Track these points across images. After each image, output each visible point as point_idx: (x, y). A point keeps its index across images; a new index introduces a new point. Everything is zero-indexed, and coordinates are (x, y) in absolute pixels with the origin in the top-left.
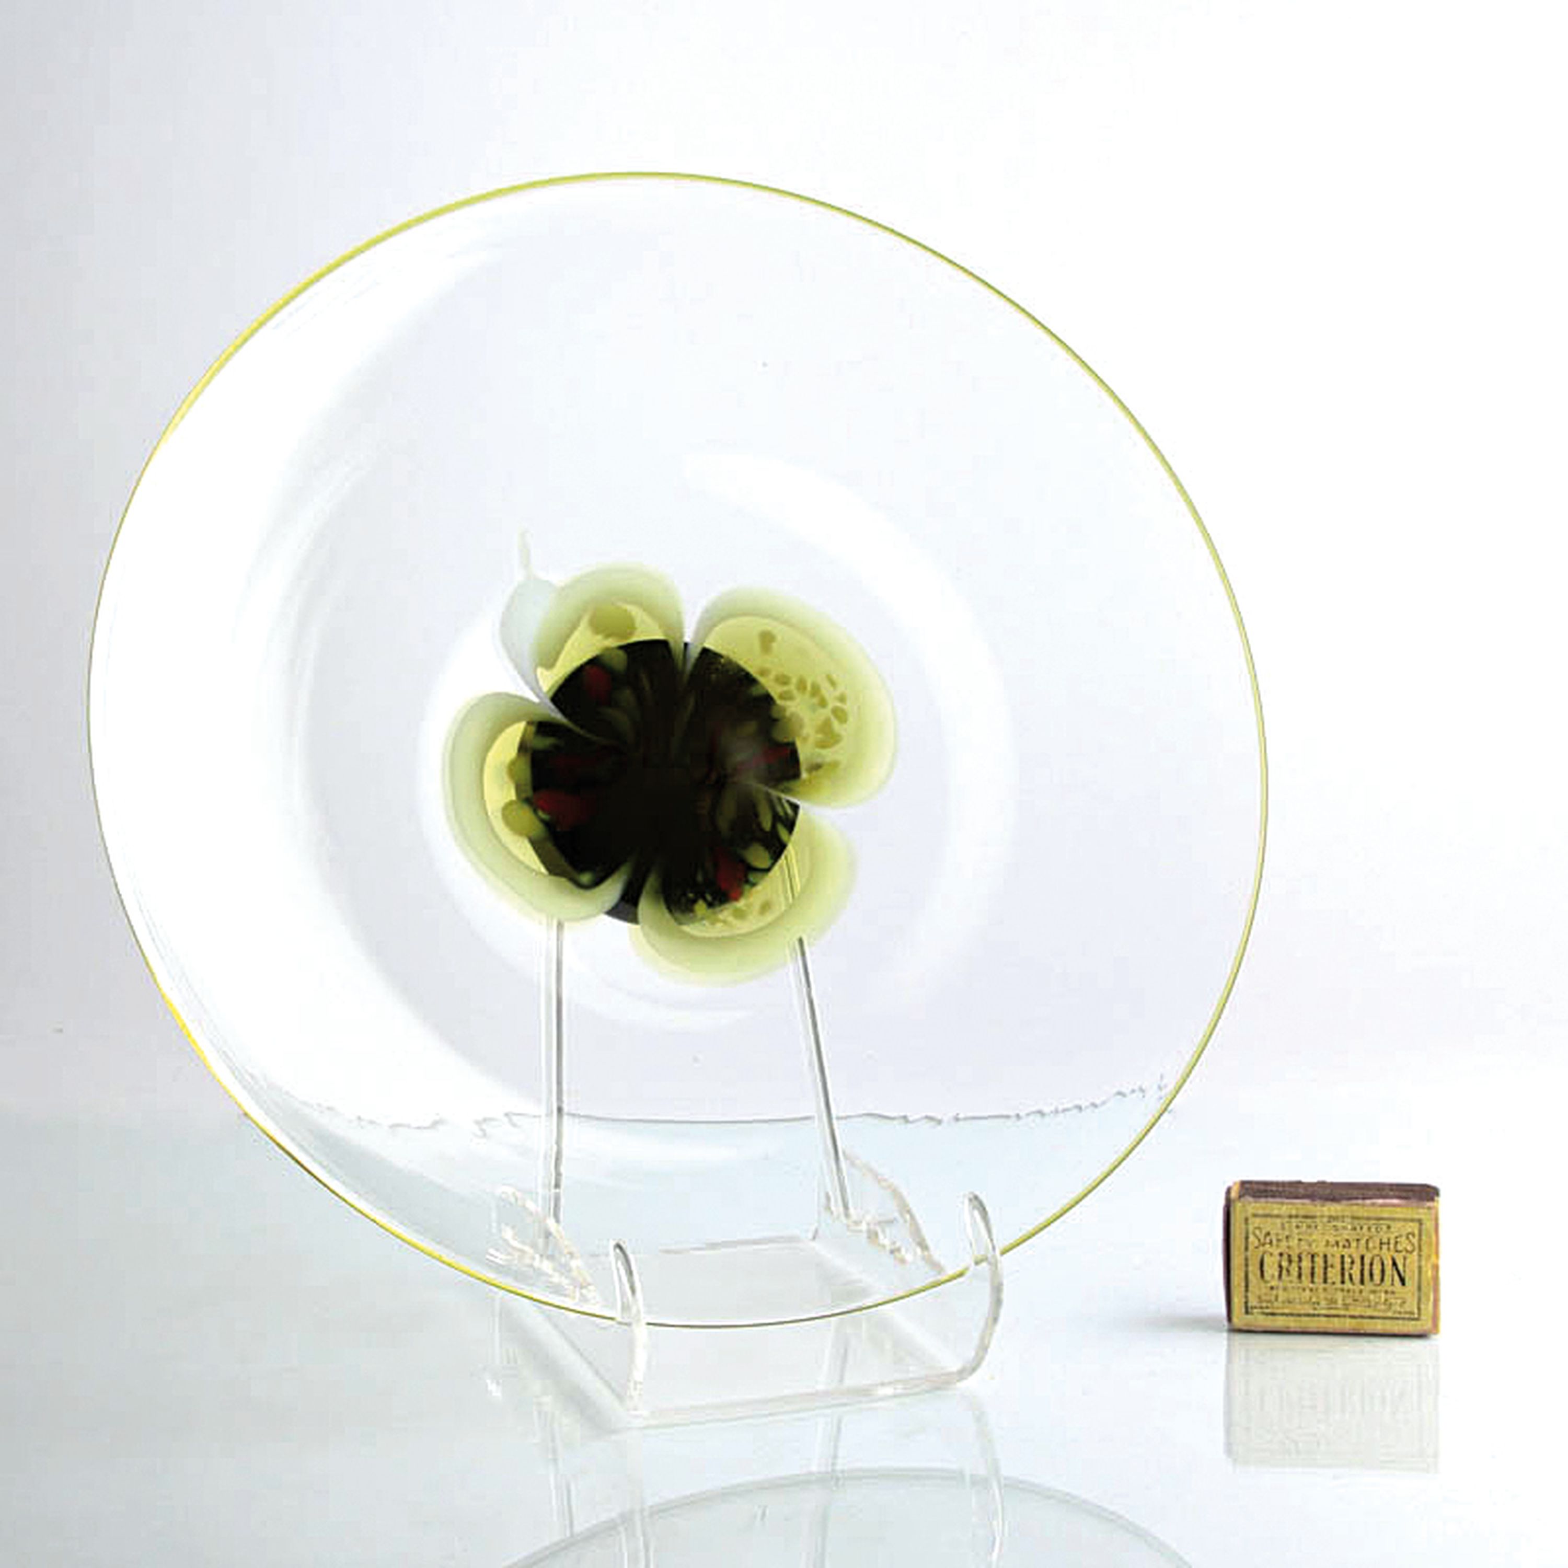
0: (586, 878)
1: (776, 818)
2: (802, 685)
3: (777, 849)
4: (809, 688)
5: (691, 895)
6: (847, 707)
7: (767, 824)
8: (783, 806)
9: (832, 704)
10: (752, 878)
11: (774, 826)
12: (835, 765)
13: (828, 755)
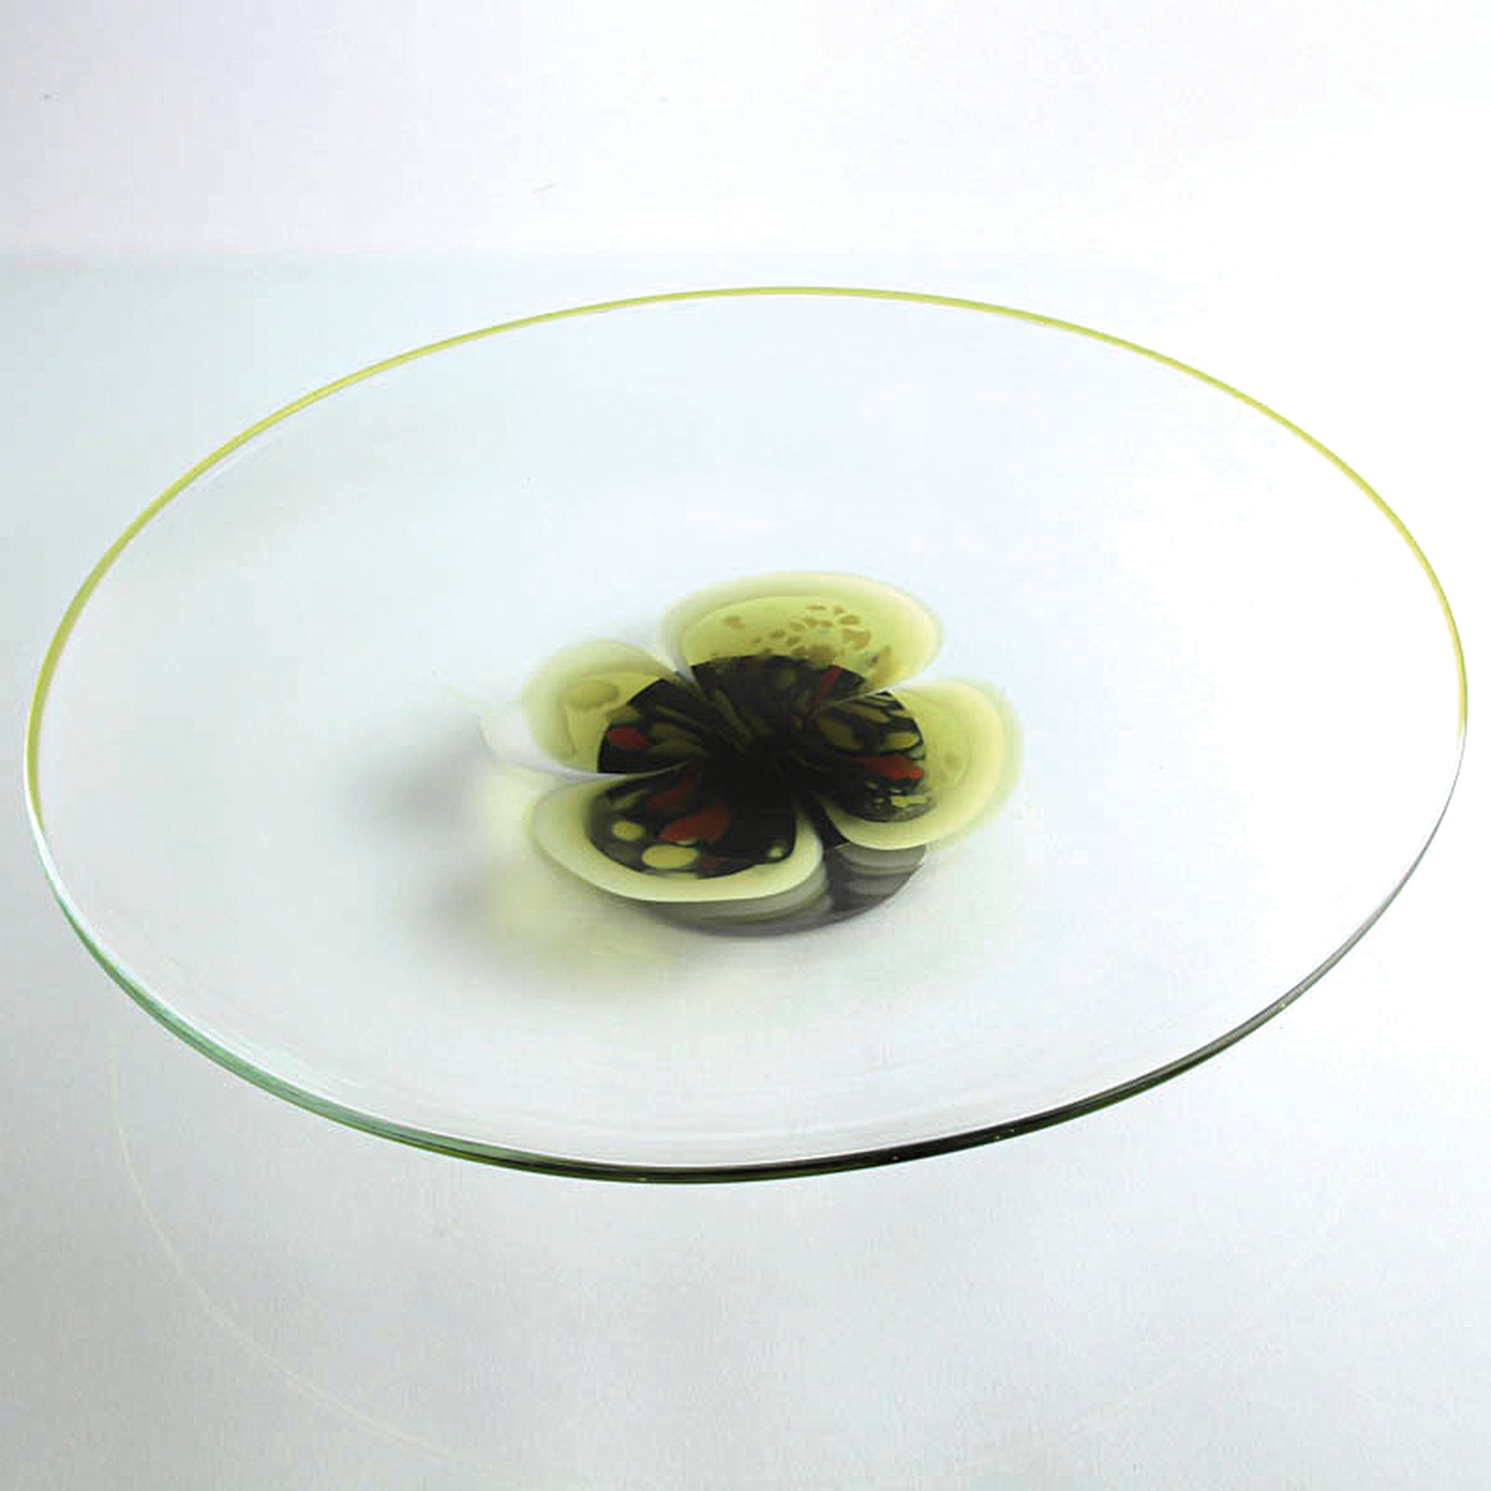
0: (776, 853)
1: (883, 710)
2: (797, 627)
3: (911, 726)
4: (804, 624)
5: (880, 800)
6: (849, 612)
7: (884, 719)
8: (879, 700)
9: (835, 619)
10: (915, 754)
11: (889, 715)
12: (887, 650)
13: (873, 648)
